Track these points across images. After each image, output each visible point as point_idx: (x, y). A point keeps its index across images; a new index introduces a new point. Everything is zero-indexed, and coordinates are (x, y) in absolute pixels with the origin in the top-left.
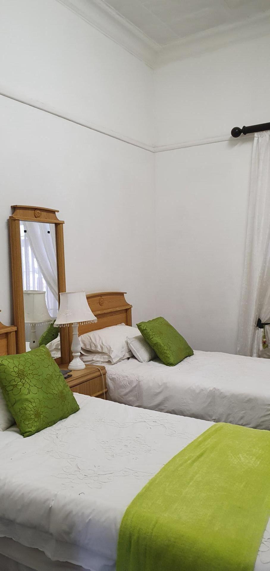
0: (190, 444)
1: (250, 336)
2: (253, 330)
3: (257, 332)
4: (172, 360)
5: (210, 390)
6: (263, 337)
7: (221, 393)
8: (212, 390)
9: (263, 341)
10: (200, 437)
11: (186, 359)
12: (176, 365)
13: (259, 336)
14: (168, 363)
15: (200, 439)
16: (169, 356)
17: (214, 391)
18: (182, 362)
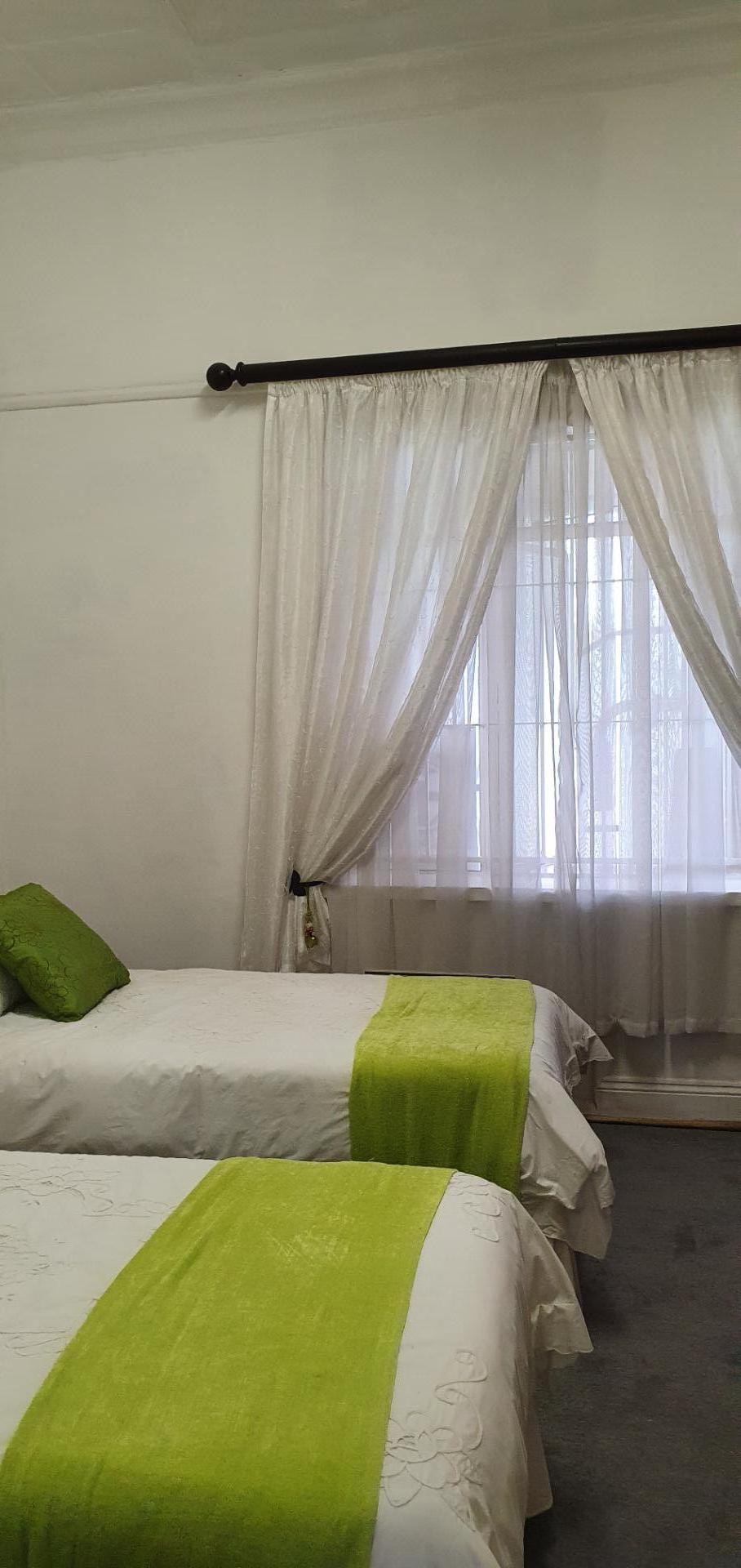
0: (157, 1230)
1: (274, 917)
2: (282, 901)
3: (289, 905)
4: (71, 1005)
5: (187, 1074)
6: (306, 919)
7: (219, 1077)
8: (193, 1072)
9: (305, 927)
10: (182, 1206)
11: (109, 997)
12: (84, 1015)
13: (295, 916)
14: (62, 1014)
15: (185, 1212)
16: (62, 992)
17: (199, 1075)
18: (101, 1007)
